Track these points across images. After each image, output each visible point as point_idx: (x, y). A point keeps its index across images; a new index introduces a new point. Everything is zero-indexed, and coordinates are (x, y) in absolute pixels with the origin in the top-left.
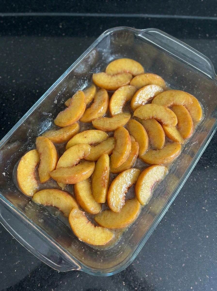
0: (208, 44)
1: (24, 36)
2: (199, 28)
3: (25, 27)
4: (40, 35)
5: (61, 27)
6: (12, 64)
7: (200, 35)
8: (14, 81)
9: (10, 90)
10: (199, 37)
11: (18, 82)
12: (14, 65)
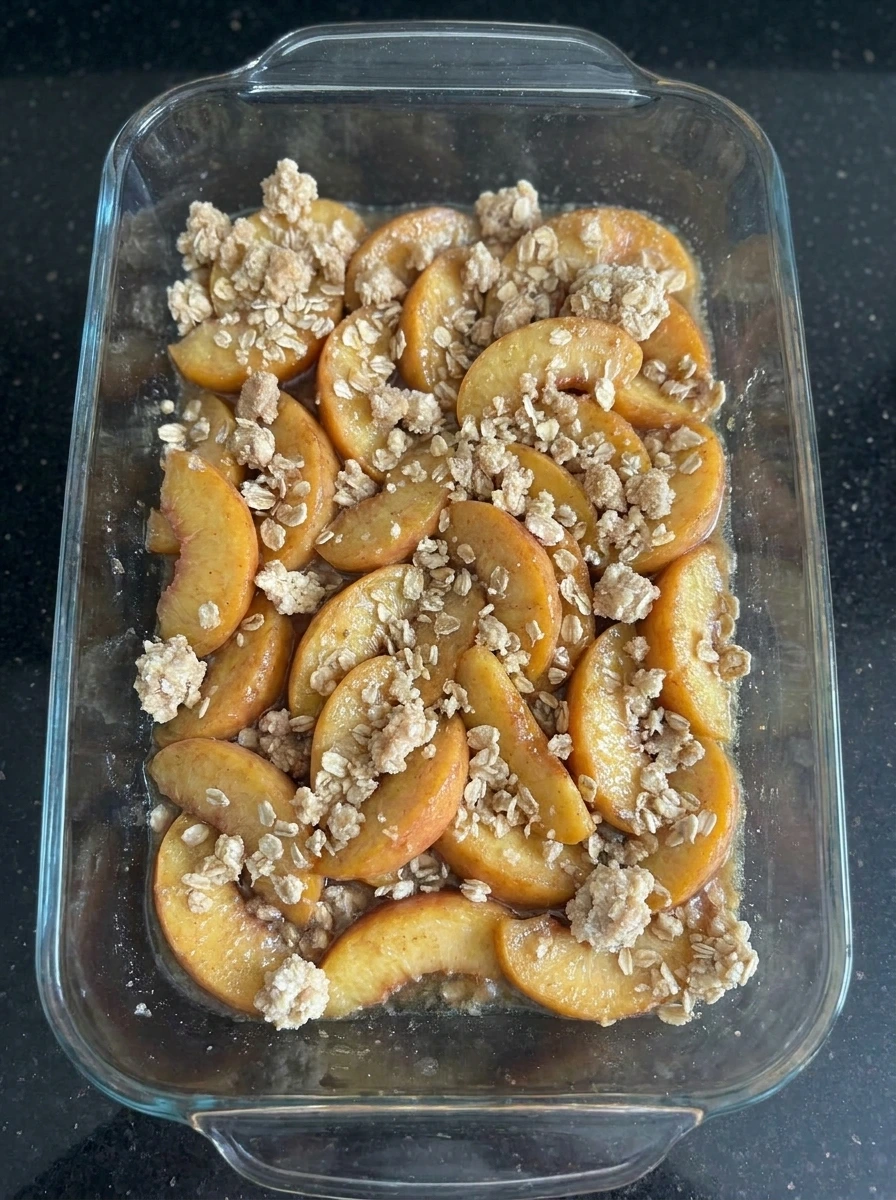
0: (870, 97)
1: (81, 72)
2: (835, 25)
3: (84, 36)
4: (147, 66)
5: (236, 25)
6: (37, 198)
7: (836, 54)
8: (52, 276)
9: (39, 317)
10: (836, 65)
11: (69, 281)
12: (45, 206)
